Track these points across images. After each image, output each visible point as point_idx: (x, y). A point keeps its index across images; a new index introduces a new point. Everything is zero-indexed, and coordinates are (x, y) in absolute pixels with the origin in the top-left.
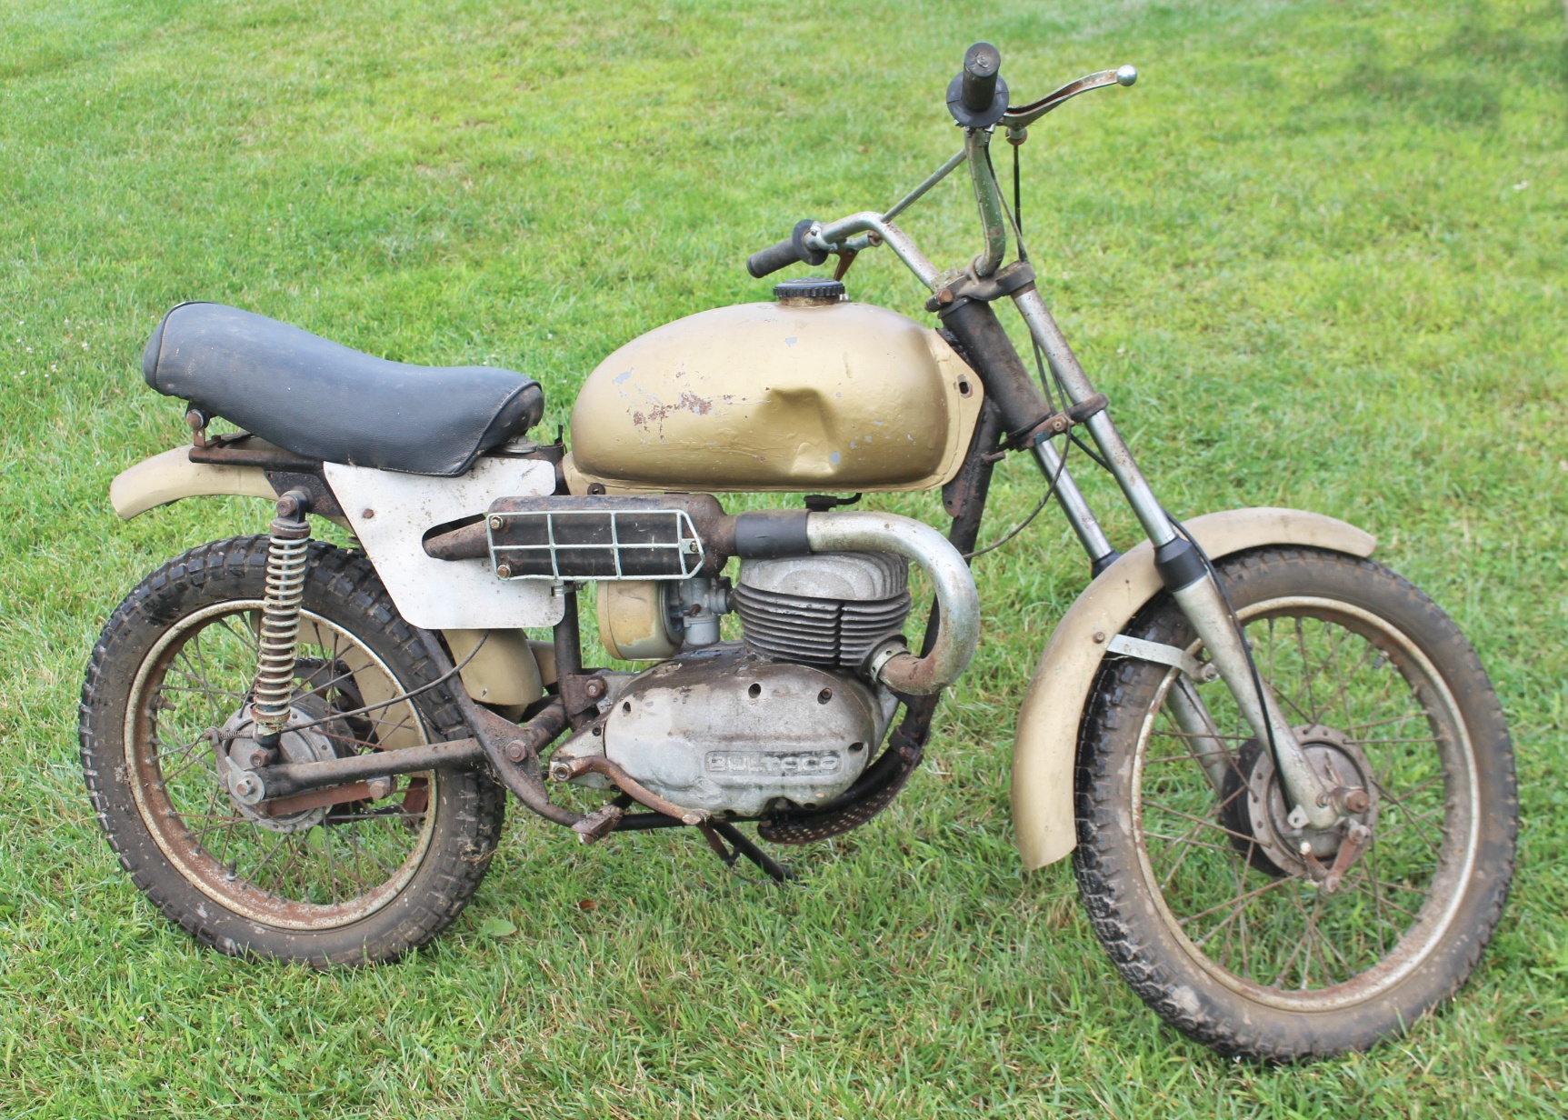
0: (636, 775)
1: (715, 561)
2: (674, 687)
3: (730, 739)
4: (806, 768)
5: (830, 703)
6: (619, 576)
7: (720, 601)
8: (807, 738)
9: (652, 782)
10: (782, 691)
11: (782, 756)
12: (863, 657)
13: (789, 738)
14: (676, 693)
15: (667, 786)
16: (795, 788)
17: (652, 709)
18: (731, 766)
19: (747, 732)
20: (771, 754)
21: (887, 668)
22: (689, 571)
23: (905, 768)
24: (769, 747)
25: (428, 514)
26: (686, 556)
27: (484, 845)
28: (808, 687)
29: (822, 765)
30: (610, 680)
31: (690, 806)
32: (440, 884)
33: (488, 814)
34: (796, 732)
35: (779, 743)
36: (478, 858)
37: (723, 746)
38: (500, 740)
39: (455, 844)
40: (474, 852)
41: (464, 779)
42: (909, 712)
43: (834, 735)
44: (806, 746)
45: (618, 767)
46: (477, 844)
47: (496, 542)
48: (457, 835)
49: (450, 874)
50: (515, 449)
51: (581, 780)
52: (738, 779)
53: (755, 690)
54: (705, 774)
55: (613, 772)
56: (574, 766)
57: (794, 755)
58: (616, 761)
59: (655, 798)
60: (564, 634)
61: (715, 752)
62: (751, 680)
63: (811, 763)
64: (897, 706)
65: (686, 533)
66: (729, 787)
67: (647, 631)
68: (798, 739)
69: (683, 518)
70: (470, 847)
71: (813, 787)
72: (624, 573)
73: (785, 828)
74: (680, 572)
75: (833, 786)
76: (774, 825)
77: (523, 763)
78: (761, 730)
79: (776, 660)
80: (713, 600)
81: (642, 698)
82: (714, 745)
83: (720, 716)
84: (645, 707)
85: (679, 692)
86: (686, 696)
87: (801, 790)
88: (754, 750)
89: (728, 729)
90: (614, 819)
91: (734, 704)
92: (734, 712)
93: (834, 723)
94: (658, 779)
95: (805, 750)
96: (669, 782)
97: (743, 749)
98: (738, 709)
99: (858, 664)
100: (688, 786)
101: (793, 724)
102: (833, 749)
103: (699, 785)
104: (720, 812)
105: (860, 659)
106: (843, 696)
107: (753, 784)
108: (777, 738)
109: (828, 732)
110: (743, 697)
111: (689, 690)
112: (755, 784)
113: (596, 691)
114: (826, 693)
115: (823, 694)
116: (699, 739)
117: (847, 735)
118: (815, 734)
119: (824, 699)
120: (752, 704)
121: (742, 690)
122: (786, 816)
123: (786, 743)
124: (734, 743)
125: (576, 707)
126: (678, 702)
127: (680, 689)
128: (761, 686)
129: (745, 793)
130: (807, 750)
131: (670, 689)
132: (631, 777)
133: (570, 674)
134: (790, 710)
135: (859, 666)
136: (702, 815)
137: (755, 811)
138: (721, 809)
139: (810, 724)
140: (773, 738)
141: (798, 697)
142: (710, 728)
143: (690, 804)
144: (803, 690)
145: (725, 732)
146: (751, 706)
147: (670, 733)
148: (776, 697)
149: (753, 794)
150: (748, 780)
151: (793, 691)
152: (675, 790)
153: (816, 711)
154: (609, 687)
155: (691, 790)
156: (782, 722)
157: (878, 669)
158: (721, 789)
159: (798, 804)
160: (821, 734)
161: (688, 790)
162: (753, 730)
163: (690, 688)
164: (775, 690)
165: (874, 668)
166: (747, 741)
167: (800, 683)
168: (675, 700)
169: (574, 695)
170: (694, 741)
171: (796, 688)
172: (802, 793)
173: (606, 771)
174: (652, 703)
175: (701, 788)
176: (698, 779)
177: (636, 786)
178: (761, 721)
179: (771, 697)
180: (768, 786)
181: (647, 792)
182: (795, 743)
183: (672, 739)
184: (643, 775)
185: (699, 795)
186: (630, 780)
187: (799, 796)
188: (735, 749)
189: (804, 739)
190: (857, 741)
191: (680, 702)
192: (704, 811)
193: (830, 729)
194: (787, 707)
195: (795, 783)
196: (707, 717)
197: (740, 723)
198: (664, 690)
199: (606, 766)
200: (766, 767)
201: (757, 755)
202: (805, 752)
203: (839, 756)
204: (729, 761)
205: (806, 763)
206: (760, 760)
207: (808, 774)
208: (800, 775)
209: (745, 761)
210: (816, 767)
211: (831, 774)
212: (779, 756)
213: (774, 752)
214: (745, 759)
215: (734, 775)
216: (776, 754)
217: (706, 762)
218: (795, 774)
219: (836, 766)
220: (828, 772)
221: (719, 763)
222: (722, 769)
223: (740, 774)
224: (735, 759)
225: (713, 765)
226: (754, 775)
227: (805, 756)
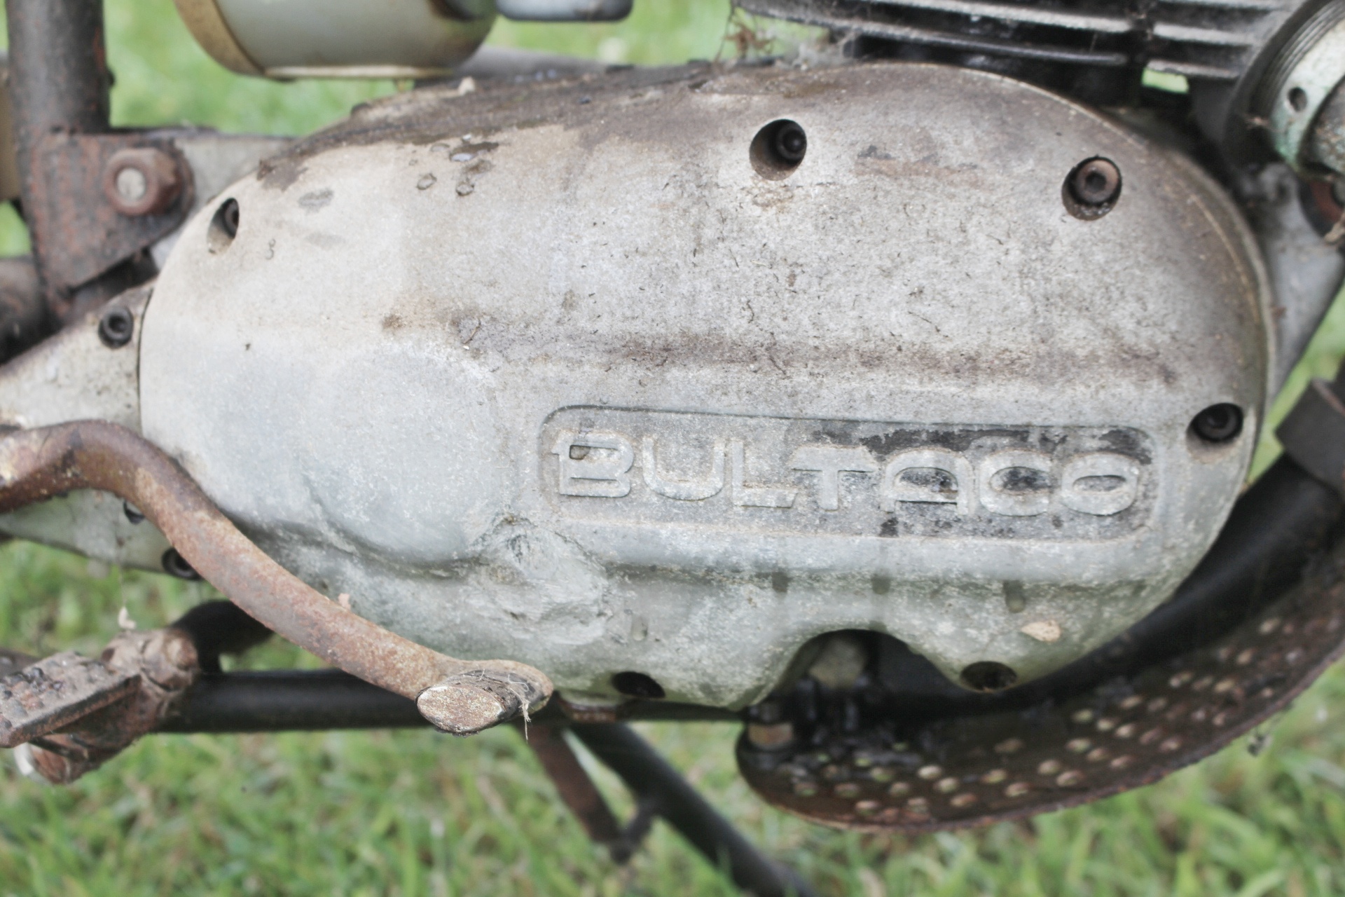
0: (241, 503)
2: (422, 140)
3: (661, 354)
4: (996, 503)
5: (1113, 218)
8: (1010, 367)
9: (309, 538)
10: (903, 154)
11: (890, 444)
12: (1254, 38)
13: (927, 362)
14: (434, 160)
15: (370, 555)
16: (933, 590)
17: (322, 219)
19: (735, 326)
20: (837, 432)
24: (833, 395)
28: (1017, 145)
29: (1070, 495)
30: (198, 154)
31: (468, 646)
34: (958, 336)
35: (878, 380)
37: (624, 383)
43: (1130, 359)
44: (1006, 399)
45: (176, 467)
51: (34, 524)
52: (684, 541)
53: (780, 148)
54: (535, 508)
56: (8, 462)
57: (945, 439)
58: (169, 443)
59: (317, 605)
61: (589, 411)
62: (764, 110)
63: (1020, 481)
66: (638, 572)
68: (968, 366)
71: (1015, 593)
73: (845, 758)
75: (1101, 594)
76: (803, 744)
78: (800, 322)
79: (871, 47)
81: (291, 178)
82: (586, 378)
83: (618, 253)
84: (298, 215)
85: (443, 152)
86: (476, 169)
87: (957, 601)
88: (762, 408)
89: (650, 313)
90: (165, 686)
91: (682, 204)
92: (681, 243)
93: (1133, 306)
94: (332, 524)
95: (996, 419)
96: (375, 537)
97: (713, 405)
98: (698, 226)
99: (1225, 74)
100: (463, 560)
101: (947, 302)
102: (1122, 423)
103: (510, 556)
104: (596, 681)
105: (1240, 50)
106: (1165, 199)
107: (747, 567)
108: (871, 361)
109: (1103, 346)
110: (724, 176)
111: (489, 147)
112: (757, 564)
113: (151, 199)
114: (1097, 179)
115: (1081, 183)
116: (519, 352)
117: (1181, 367)
118: (1043, 349)
119: (1088, 204)
120: (766, 206)
121: (722, 147)
122: (851, 711)
123: (913, 385)
124: (674, 373)
125: (77, 260)
126: (435, 191)
127: (454, 143)
128: (809, 132)
129: (709, 603)
130: (1009, 422)
131: (410, 147)
132: (218, 510)
133: (56, 130)
134: (934, 237)
135: (1229, 83)
136: (514, 688)
137: (748, 684)
138: (600, 669)
139: (1025, 306)
140: (853, 358)
141: (975, 184)
142: (569, 303)
143: (463, 639)
144: (997, 153)
145: (637, 327)
146: (758, 211)
147: (391, 323)
148: (876, 181)
149: (743, 610)
150: (726, 544)
151: (955, 157)
152: (404, 575)
153: (1056, 247)
154: (199, 181)
155: (472, 579)
156: (897, 289)
157: (1315, 97)
158: (603, 582)
159: (940, 663)
160: (1071, 356)
161: (461, 580)
162: (764, 322)
163: (493, 139)
164: (872, 150)
165: (1297, 96)
166: (735, 368)
167: (986, 125)
168: (427, 182)
169: (69, 210)
170: (494, 359)
171: (968, 142)
172: (962, 617)
173: (133, 489)
174: (327, 195)
175: (515, 574)
176: (508, 533)
177: (239, 551)
178: (801, 282)
179: (850, 180)
180: (814, 578)
181: (286, 577)
182: (949, 388)
183: (397, 349)
184: (270, 501)
185: (508, 601)
186: (223, 527)
187: (946, 627)
188: (676, 402)
189: (992, 372)
190: (1228, 399)
191: (445, 190)
192: (526, 670)
193: (1111, 333)
194: (922, 226)
195: (936, 567)
196: (558, 257)
197: (706, 286)
198: (387, 150)
199: (129, 466)
200: (812, 492)
201: (775, 435)
202: (998, 431)
203: (1144, 459)
204: (647, 455)
205: (998, 483)
206: (785, 457)
207: (1001, 533)
208: (964, 533)
209: (719, 459)
210: (1042, 502)
211: (1102, 536)
212: (873, 443)
213: (855, 422)
214: (719, 448)
215: (666, 518)
216: (863, 431)
217: (545, 455)
218: (941, 527)
219: (1126, 502)
220: (1092, 528)
221: (601, 462)
222: (613, 491)
223: (693, 518)
224: (673, 448)
225: (575, 468)
226: (756, 525)
227: (994, 449)
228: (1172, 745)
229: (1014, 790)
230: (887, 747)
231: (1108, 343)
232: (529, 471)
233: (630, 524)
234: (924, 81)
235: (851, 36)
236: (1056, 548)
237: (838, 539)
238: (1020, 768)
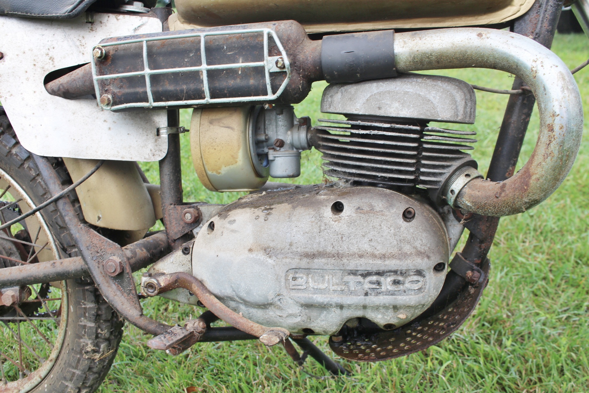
0: (216, 291)
1: (300, 82)
2: (256, 207)
3: (313, 256)
4: (391, 288)
5: (414, 221)
6: (208, 100)
7: (302, 136)
8: (393, 256)
9: (232, 299)
10: (366, 208)
11: (366, 275)
12: (442, 179)
13: (374, 256)
14: (258, 212)
15: (246, 303)
16: (377, 308)
17: (234, 226)
18: (311, 284)
19: (329, 249)
20: (354, 273)
21: (466, 190)
22: (274, 92)
23: (472, 291)
24: (352, 265)
25: (52, 59)
26: (272, 74)
27: (103, 346)
28: (391, 205)
29: (407, 285)
30: (203, 209)
31: (269, 323)
32: (69, 376)
33: (106, 321)
34: (380, 250)
35: (363, 261)
36: (97, 356)
37: (304, 263)
38: (100, 257)
39: (79, 344)
40: (94, 351)
41: (84, 291)
42: (471, 236)
43: (420, 254)
44: (392, 264)
45: (201, 283)
46: (97, 345)
47: (101, 73)
48: (80, 337)
49: (76, 368)
50: (129, 8)
51: (168, 295)
52: (319, 298)
53: (338, 208)
54: (284, 292)
55: (195, 288)
56: (163, 282)
57: (379, 274)
58: (199, 278)
59: (234, 315)
60: (167, 169)
61: (296, 269)
62: (334, 199)
63: (396, 283)
64: (462, 233)
65: (273, 50)
66: (309, 306)
67: (234, 157)
68: (383, 257)
69: (270, 38)
70: (90, 348)
71: (395, 308)
72: (212, 97)
73: (355, 344)
74: (266, 94)
75: (415, 307)
76: (344, 341)
77: (120, 276)
78: (344, 248)
79: (356, 183)
80: (296, 136)
81: (226, 217)
82: (295, 262)
83: (302, 233)
84: (228, 226)
85: (261, 210)
86: (268, 214)
87: (382, 310)
88: (336, 268)
89: (310, 247)
90: (199, 333)
91: (316, 221)
92: (316, 230)
93: (420, 241)
94: (237, 296)
95: (390, 269)
96: (247, 299)
97: (325, 267)
98: (320, 226)
99: (436, 187)
100: (268, 304)
101: (378, 242)
102: (419, 269)
103: (279, 303)
104: (299, 330)
105: (439, 182)
106: (425, 216)
107: (334, 304)
108: (361, 256)
109: (413, 251)
110: (325, 215)
111: (271, 209)
112: (336, 303)
113: (192, 220)
114: (410, 212)
115: (406, 214)
116: (280, 256)
117: (431, 255)
118: (400, 252)
119: (408, 218)
120: (335, 221)
121: (324, 208)
122: (355, 332)
123: (371, 262)
124: (316, 260)
125: (176, 233)
126: (259, 220)
127: (263, 208)
128: (344, 204)
129: (325, 312)
130: (393, 269)
131: (253, 209)
132: (212, 293)
133: (171, 204)
134: (374, 227)
135: (437, 189)
136: (281, 334)
137: (334, 330)
138: (300, 328)
139: (395, 242)
140: (357, 256)
141: (383, 215)
142: (291, 245)
143: (268, 321)
144: (387, 207)
145: (307, 250)
146: (333, 222)
147: (250, 250)
148: (360, 215)
149: (333, 314)
150: (329, 299)
151: (378, 209)
152: (254, 307)
153: (402, 229)
154: (203, 215)
155: (270, 308)
156: (366, 239)
157: (457, 192)
158: (300, 308)
159: (378, 324)
160: (406, 253)
161: (268, 308)
162: (336, 248)
163: (272, 207)
164: (359, 208)
165: (452, 191)
166: (330, 259)
167: (384, 201)
168: (257, 218)
169: (174, 222)
170: (274, 258)
171: (380, 205)
172: (383, 314)
173: (191, 288)
174: (234, 221)
175: (280, 307)
176: (278, 298)
177: (216, 303)
178: (344, 239)
179: (354, 215)
180: (349, 306)
181: (227, 309)
182: (379, 262)
183: (252, 256)
184: (223, 291)
185: (278, 313)
186: (212, 297)
187: (380, 316)
188: (316, 267)
189: (389, 258)
190: (442, 261)
191: (262, 219)
192: (283, 329)
193: (415, 248)
194: (371, 225)
195: (377, 303)
196: (288, 234)
197: (322, 240)
198: (247, 210)
199: (191, 283)
200: (348, 287)
201: (339, 274)
202: (390, 271)
203: (424, 277)
204: (310, 279)
205: (391, 283)
206: (342, 279)
207: (392, 295)
208: (383, 295)
209: (327, 280)
210: (401, 287)
211: (415, 294)
212: (362, 275)
213: (358, 271)
214: (327, 277)
215: (315, 293)
216: (360, 272)
217: (286, 280)
218: (378, 294)
219: (420, 286)
220: (413, 293)
221: (299, 281)
222: (302, 288)
223: (321, 293)
224: (316, 278)
225: (293, 283)
226: (336, 294)
227: (390, 276)
228: (431, 339)
229: (395, 351)
230: (364, 341)
231: (414, 250)
232: (283, 284)
233: (306, 295)
234: (369, 191)
235: (352, 181)
236: (405, 298)
237: (354, 297)
238: (396, 345)
